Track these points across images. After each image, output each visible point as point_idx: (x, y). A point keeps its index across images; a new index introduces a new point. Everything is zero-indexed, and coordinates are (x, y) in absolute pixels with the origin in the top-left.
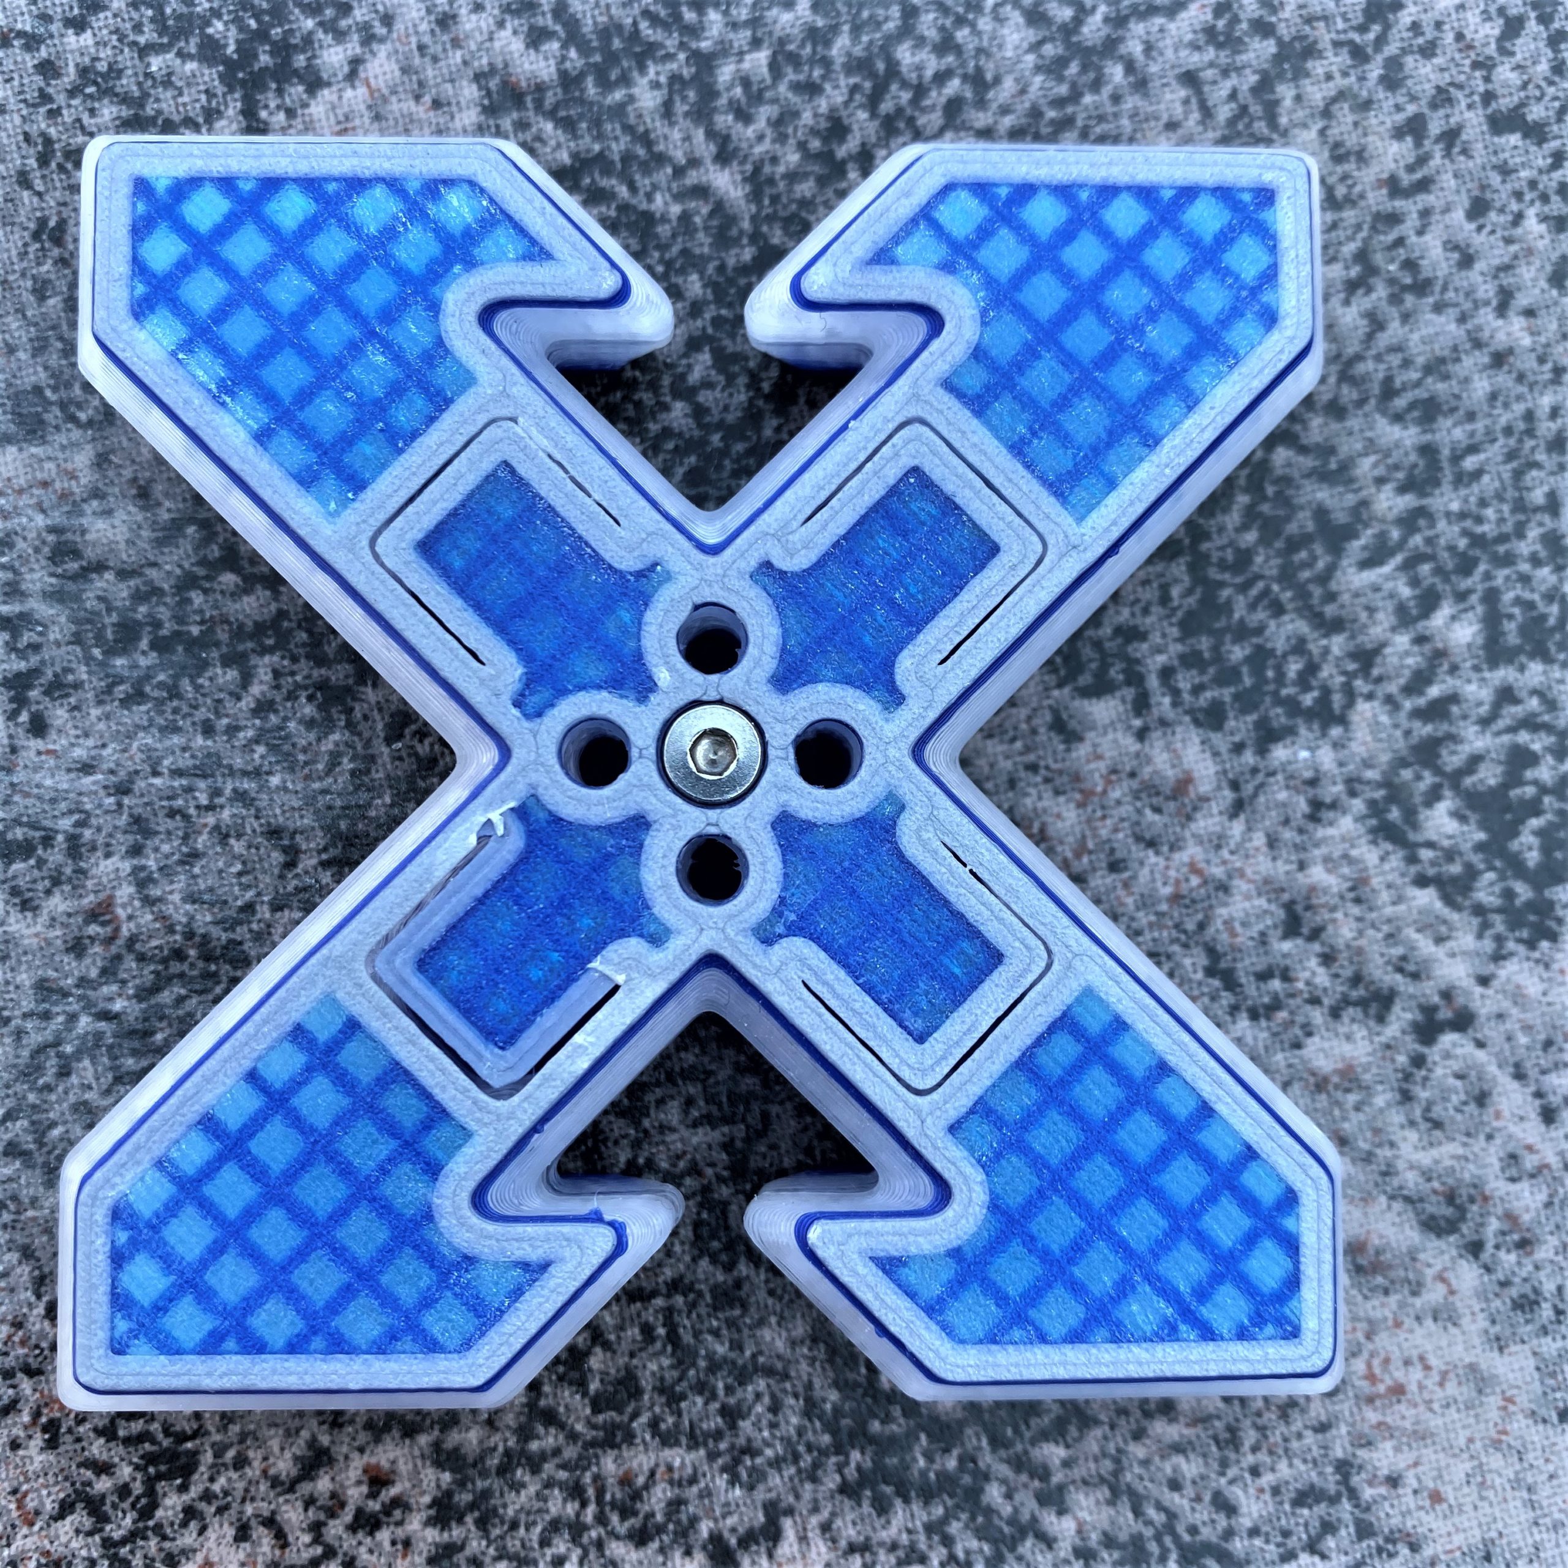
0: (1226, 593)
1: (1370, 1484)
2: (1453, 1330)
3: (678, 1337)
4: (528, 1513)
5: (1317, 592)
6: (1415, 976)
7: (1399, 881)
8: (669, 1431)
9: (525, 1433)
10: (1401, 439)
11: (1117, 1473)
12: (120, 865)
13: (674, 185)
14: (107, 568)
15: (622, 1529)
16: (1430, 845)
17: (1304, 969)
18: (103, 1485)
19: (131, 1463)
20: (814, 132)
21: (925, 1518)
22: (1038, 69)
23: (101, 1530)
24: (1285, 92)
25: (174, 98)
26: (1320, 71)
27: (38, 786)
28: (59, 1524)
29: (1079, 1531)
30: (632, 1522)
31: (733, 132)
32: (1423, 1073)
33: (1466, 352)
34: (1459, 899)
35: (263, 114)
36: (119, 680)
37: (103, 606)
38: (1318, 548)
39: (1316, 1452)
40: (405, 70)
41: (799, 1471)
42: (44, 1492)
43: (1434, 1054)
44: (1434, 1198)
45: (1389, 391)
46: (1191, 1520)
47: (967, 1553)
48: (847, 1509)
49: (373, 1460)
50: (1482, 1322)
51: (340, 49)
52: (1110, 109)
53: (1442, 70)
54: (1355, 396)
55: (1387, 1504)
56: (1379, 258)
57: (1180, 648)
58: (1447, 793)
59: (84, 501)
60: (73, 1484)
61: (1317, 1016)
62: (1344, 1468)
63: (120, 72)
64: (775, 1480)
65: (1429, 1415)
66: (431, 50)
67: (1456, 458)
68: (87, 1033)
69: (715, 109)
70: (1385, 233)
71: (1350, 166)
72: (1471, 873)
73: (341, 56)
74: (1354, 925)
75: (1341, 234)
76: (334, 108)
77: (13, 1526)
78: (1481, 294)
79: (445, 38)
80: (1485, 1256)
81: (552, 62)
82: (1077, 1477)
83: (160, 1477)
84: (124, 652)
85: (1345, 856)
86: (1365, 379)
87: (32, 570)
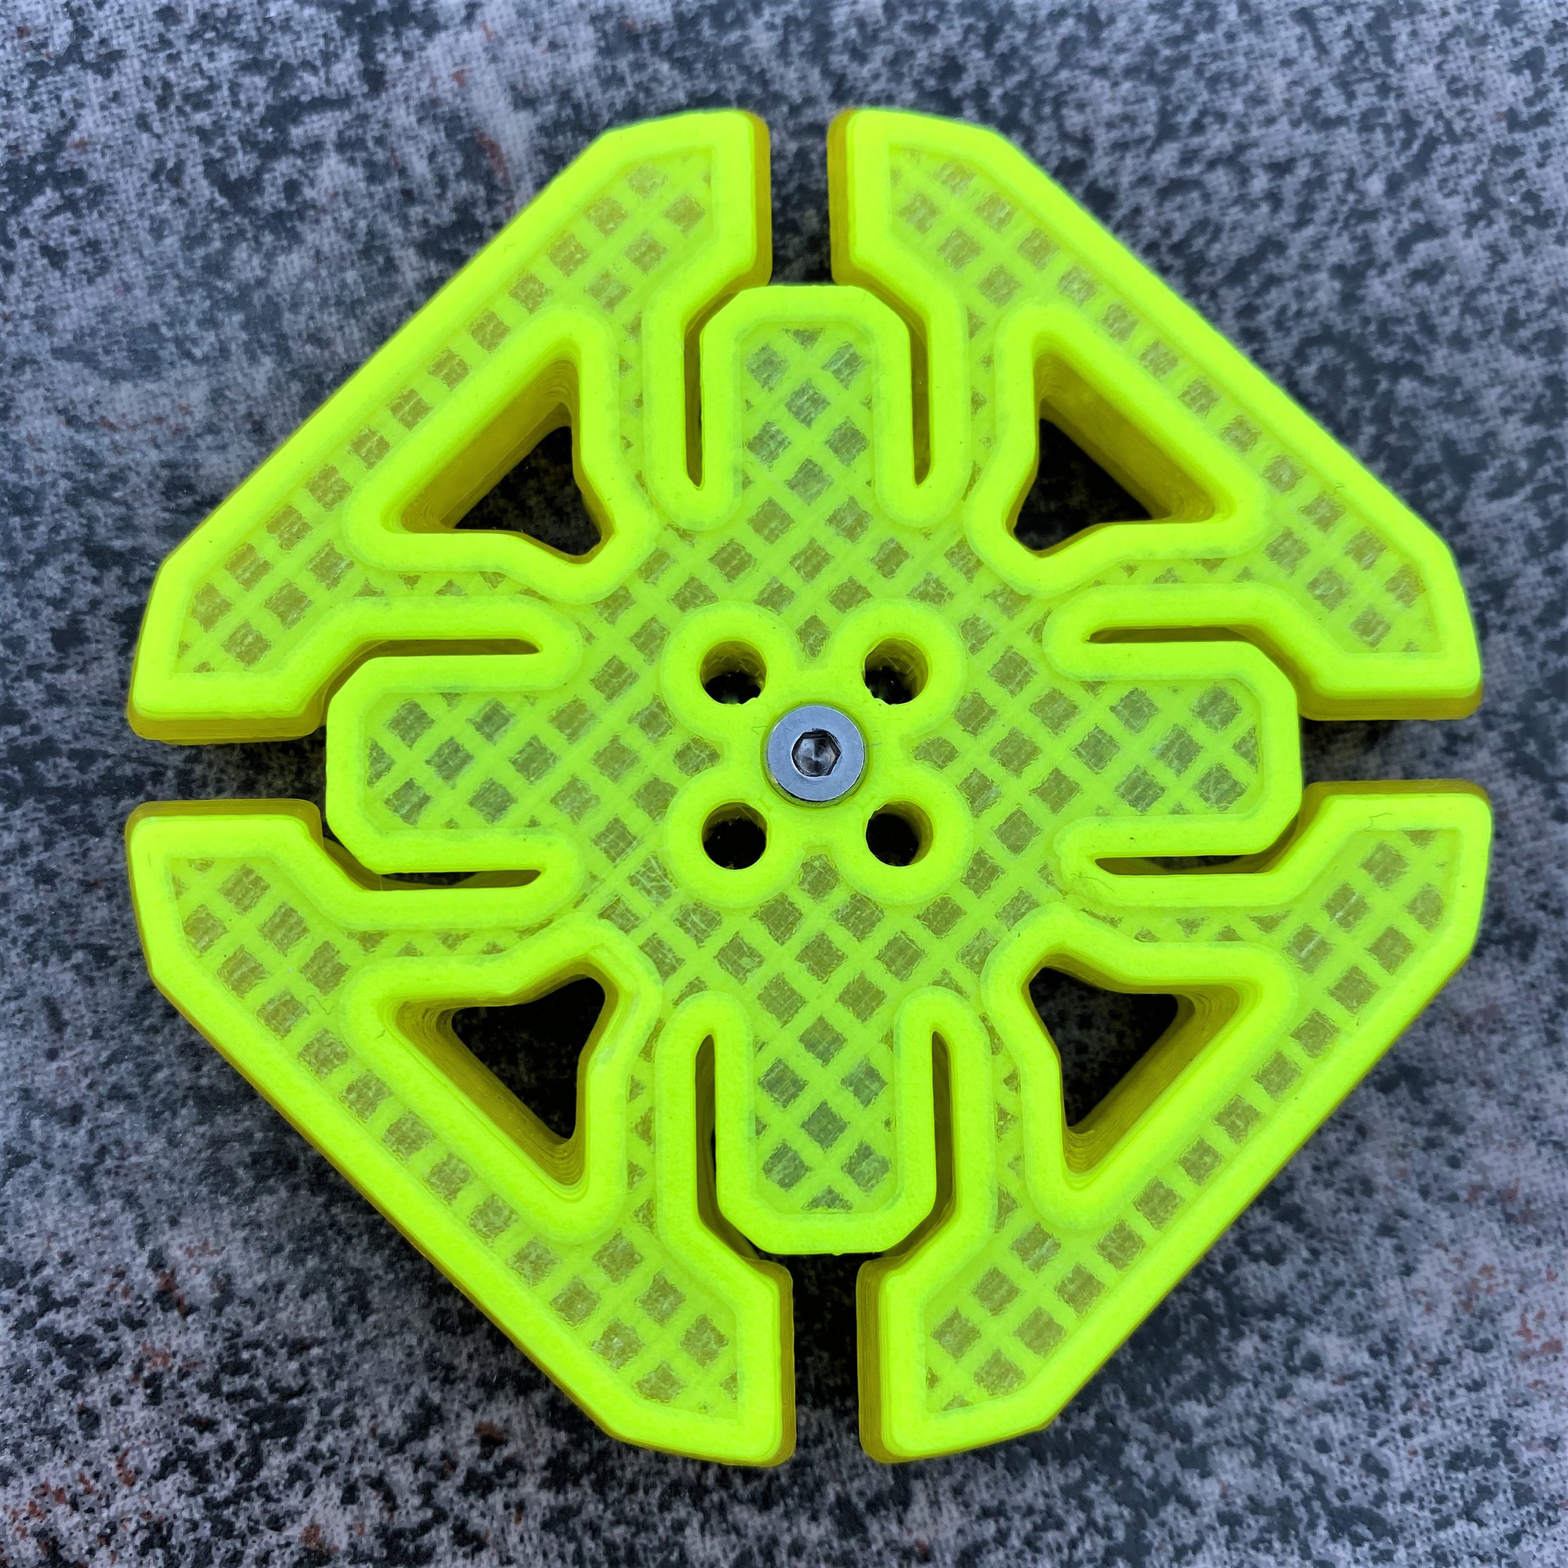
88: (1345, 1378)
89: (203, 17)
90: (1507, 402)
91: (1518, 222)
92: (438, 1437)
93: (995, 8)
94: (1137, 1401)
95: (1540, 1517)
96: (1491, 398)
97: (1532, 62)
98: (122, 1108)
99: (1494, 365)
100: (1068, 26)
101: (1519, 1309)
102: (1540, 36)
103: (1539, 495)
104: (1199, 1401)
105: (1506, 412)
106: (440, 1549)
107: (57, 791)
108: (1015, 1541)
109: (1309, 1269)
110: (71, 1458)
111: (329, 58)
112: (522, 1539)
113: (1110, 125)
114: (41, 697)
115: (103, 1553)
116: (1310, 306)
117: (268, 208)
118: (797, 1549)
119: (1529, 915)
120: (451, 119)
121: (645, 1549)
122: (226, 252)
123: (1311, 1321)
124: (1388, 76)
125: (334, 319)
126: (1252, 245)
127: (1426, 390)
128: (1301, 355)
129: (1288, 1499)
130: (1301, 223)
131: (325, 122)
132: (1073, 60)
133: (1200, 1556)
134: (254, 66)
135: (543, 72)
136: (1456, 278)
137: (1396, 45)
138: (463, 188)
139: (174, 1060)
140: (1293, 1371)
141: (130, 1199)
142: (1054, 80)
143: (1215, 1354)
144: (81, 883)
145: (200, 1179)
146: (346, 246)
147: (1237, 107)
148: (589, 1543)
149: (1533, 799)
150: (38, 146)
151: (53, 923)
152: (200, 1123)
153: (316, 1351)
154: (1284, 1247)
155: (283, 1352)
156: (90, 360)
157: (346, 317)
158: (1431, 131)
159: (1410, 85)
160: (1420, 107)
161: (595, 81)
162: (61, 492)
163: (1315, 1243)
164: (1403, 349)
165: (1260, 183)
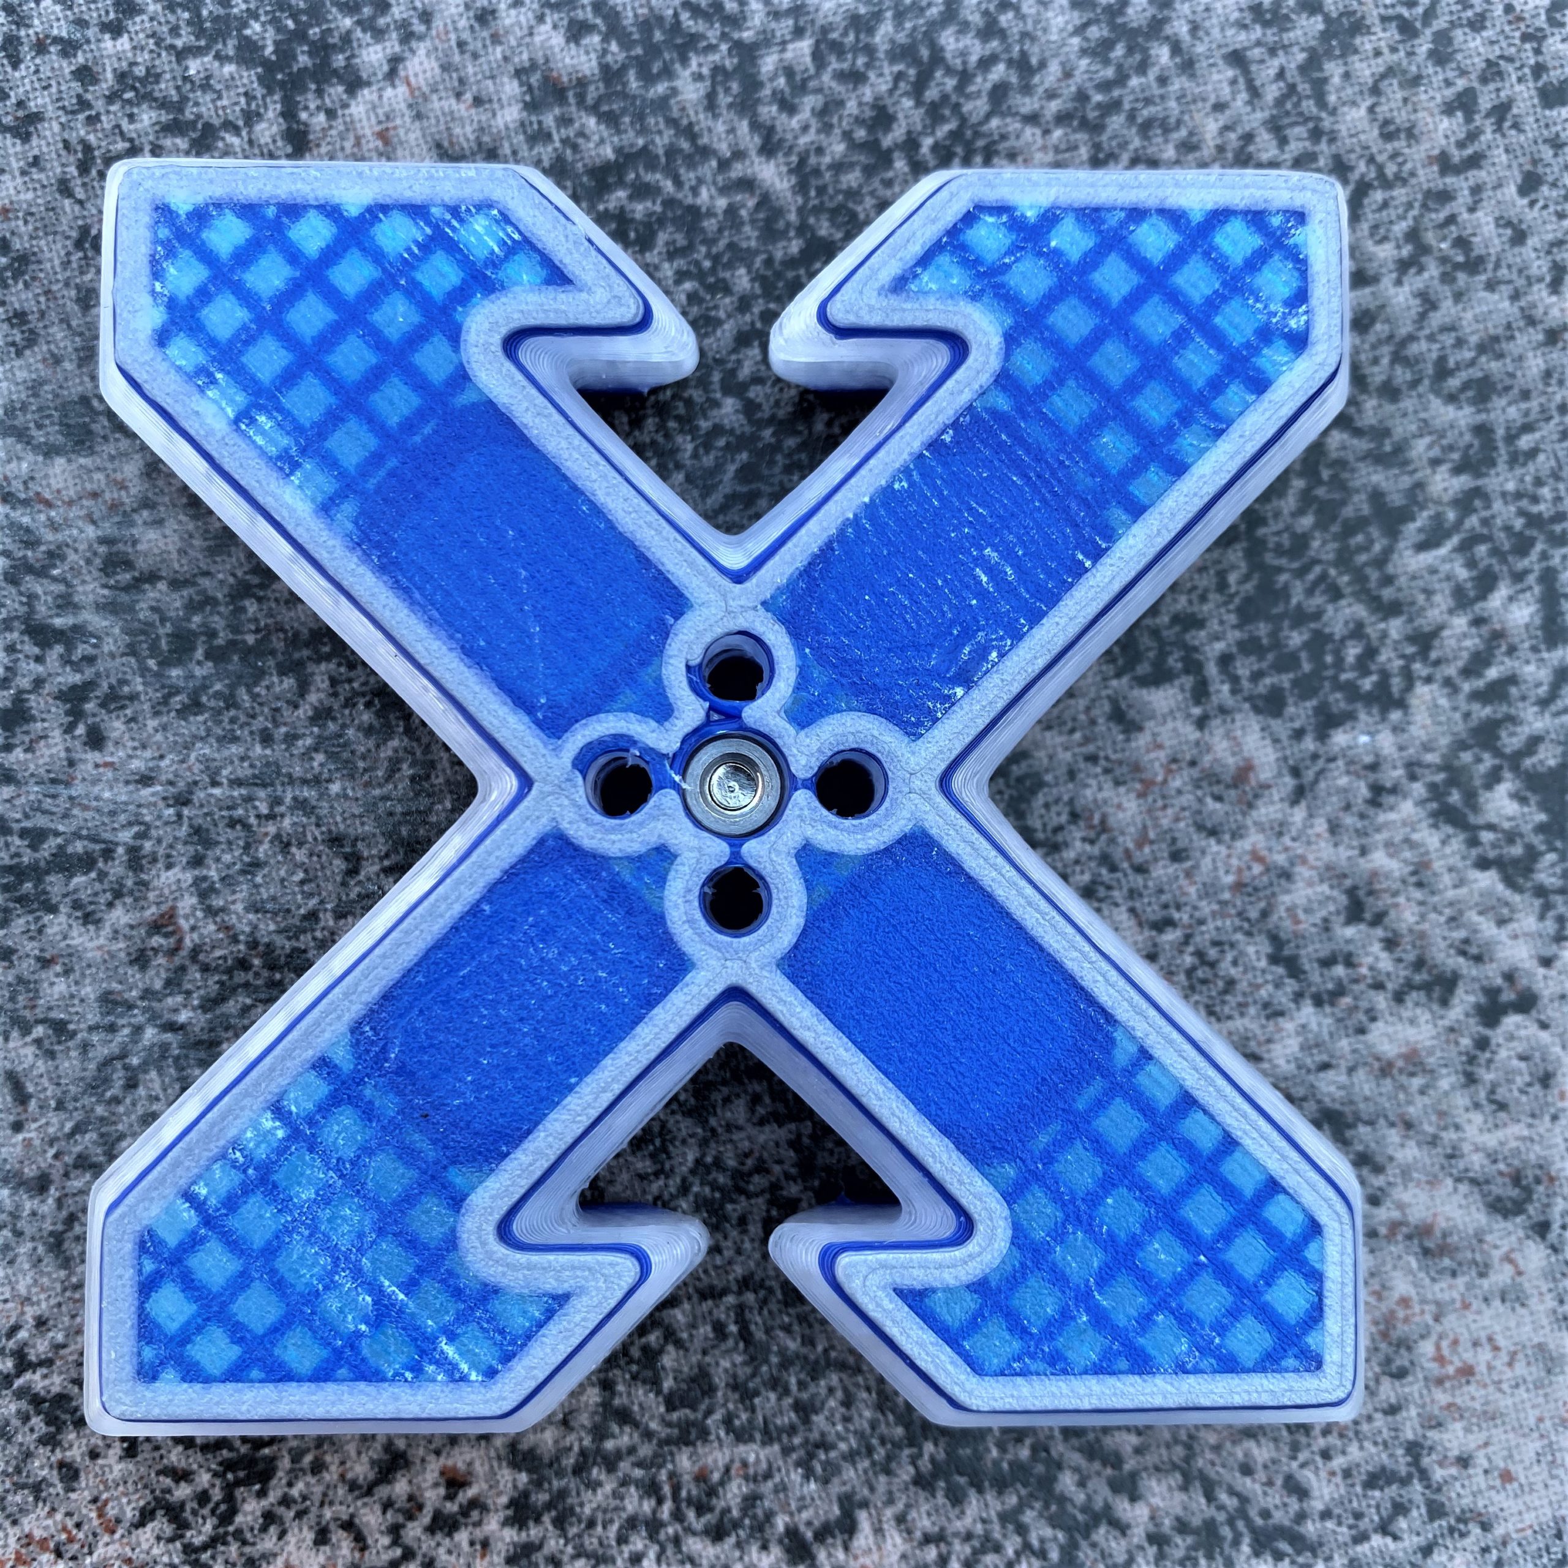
0: (1283, 578)
1: (1441, 1464)
2: (1520, 1311)
3: (750, 1334)
4: (605, 1511)
5: (1374, 575)
6: (1478, 959)
7: (1460, 865)
8: (743, 1427)
9: (600, 1433)
10: (1456, 419)
11: (1188, 1459)
12: (180, 876)
13: (720, 179)
14: (160, 578)
15: (698, 1525)
16: (1491, 827)
17: (1367, 954)
18: (182, 1492)
19: (209, 1470)
20: (859, 121)
21: (999, 1508)
22: (1084, 52)
23: (182, 1536)
24: (1333, 70)
25: (213, 101)
26: (1368, 47)
27: (97, 799)
28: (140, 1531)
29: (1152, 1518)
30: (708, 1517)
31: (778, 123)
32: (1488, 1055)
33: (1520, 329)
34: (1521, 881)
35: (304, 116)
36: (175, 691)
37: (156, 617)
38: (1375, 532)
39: (1386, 1434)
40: (446, 68)
41: (874, 1464)
42: (124, 1500)
43: (1497, 1036)
44: (1500, 1180)
45: (1442, 371)
46: (1263, 1504)
47: (1042, 1541)
48: (921, 1500)
49: (450, 1463)
50: (1550, 1303)
51: (379, 47)
52: (1157, 91)
53: (1492, 43)
54: (1408, 376)
55: (1458, 1484)
56: (1430, 237)
57: (1237, 634)
58: (1507, 774)
59: (134, 511)
60: (153, 1491)
61: (1381, 1001)
62: (1414, 1449)
63: (158, 77)
64: (849, 1473)
65: (1498, 1395)
66: (471, 47)
67: (1511, 438)
68: (153, 1045)
69: (758, 101)
70: (1436, 211)
71: (1400, 144)
72: (1532, 855)
73: (380, 55)
74: (1417, 909)
75: (1393, 213)
76: (374, 108)
77: (95, 1535)
78: (1534, 271)
79: (485, 34)
80: (1552, 1236)
81: (593, 56)
82: (1150, 1465)
83: (238, 1483)
84: (179, 662)
85: (1407, 841)
86: (1418, 360)
87: (84, 582)
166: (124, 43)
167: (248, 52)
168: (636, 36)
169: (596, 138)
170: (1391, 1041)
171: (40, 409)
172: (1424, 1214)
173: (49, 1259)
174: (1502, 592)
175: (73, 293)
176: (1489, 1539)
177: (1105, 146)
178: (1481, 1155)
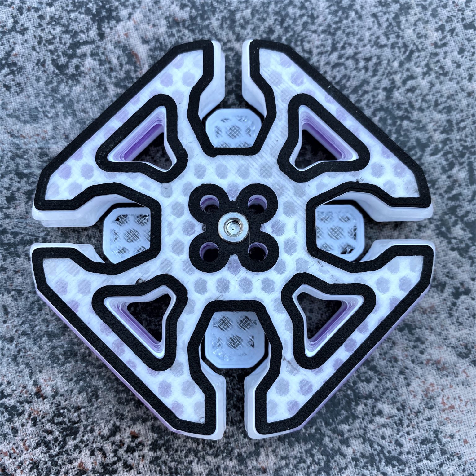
88: (390, 417)
89: (52, 18)
90: (435, 127)
91: (438, 75)
92: (119, 436)
93: (283, 13)
94: (327, 424)
95: (449, 459)
96: (430, 126)
97: (441, 28)
98: (25, 338)
99: (431, 117)
100: (305, 19)
101: (442, 396)
102: (444, 21)
103: (445, 155)
104: (346, 424)
105: (435, 130)
106: (119, 469)
107: (7, 244)
108: (291, 467)
109: (378, 384)
110: (10, 442)
111: (88, 29)
112: (144, 466)
113: (317, 47)
114: (3, 216)
115: (19, 471)
116: (377, 100)
117: (70, 73)
118: (226, 469)
119: (444, 279)
120: (124, 47)
121: (181, 469)
122: (58, 86)
123: (379, 400)
124: (399, 33)
125: (89, 105)
126: (359, 82)
127: (411, 124)
128: (374, 114)
129: (373, 454)
130: (374, 75)
131: (87, 48)
132: (306, 29)
133: (346, 471)
134: (66, 32)
135: (151, 33)
136: (420, 91)
137: (401, 24)
138: (127, 67)
139: (41, 323)
140: (374, 415)
141: (28, 365)
142: (301, 34)
143: (351, 410)
144: (14, 271)
145: (49, 358)
146: (93, 84)
147: (355, 42)
148: (164, 467)
149: (444, 244)
150: (3, 56)
151: (5, 283)
152: (49, 342)
153: (83, 410)
154: (371, 378)
155: (73, 410)
156: (17, 118)
157: (93, 105)
158: (412, 49)
159: (406, 35)
160: (408, 41)
161: (166, 36)
162: (9, 156)
163: (380, 377)
164: (404, 112)
165: (362, 64)
166: (53, 9)
167: (88, 11)
168: (200, 8)
169: (188, 36)
170: (426, 303)
171: (23, 110)
172: (438, 357)
173: (12, 363)
174: (456, 168)
175: (35, 78)
176: (460, 462)
177: (336, 39)
178: (455, 339)
